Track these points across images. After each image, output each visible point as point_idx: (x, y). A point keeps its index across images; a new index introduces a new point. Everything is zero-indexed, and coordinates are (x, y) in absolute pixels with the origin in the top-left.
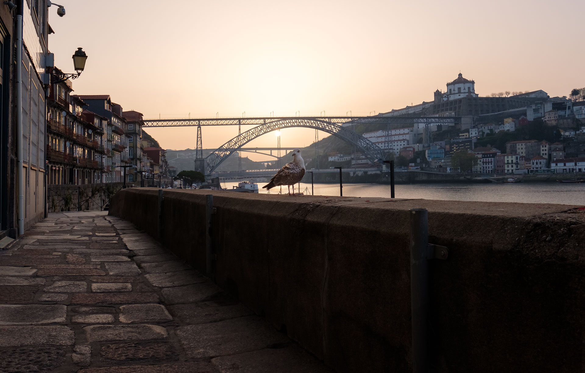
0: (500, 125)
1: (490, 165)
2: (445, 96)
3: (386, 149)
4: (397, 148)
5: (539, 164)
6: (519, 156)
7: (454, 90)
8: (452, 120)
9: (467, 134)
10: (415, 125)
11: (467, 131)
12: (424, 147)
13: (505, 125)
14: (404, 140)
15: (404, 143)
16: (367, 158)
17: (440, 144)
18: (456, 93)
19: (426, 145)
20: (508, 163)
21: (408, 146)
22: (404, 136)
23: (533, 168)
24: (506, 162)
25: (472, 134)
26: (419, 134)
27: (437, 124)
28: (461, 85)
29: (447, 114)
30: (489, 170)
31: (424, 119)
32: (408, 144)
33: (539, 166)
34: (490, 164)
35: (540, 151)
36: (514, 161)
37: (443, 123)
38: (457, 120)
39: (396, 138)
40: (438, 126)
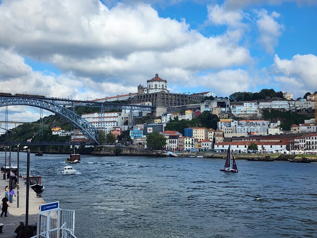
0: (182, 115)
1: (174, 145)
2: (146, 90)
3: (99, 128)
4: (108, 128)
5: (207, 145)
6: (194, 139)
7: (152, 86)
8: (150, 109)
9: (160, 120)
10: (123, 111)
11: (160, 118)
12: (128, 128)
13: (186, 115)
14: (114, 122)
15: (114, 124)
16: (83, 135)
17: (140, 127)
18: (153, 89)
19: (130, 127)
20: (186, 144)
21: (117, 126)
22: (114, 118)
23: (203, 148)
24: (185, 143)
25: (163, 120)
26: (125, 118)
27: (139, 111)
28: (157, 83)
29: (146, 104)
30: (174, 149)
31: (130, 107)
32: (117, 125)
33: (206, 146)
34: (174, 143)
35: (208, 136)
36: (190, 143)
37: (143, 111)
38: (153, 108)
39: (108, 120)
40: (140, 112)
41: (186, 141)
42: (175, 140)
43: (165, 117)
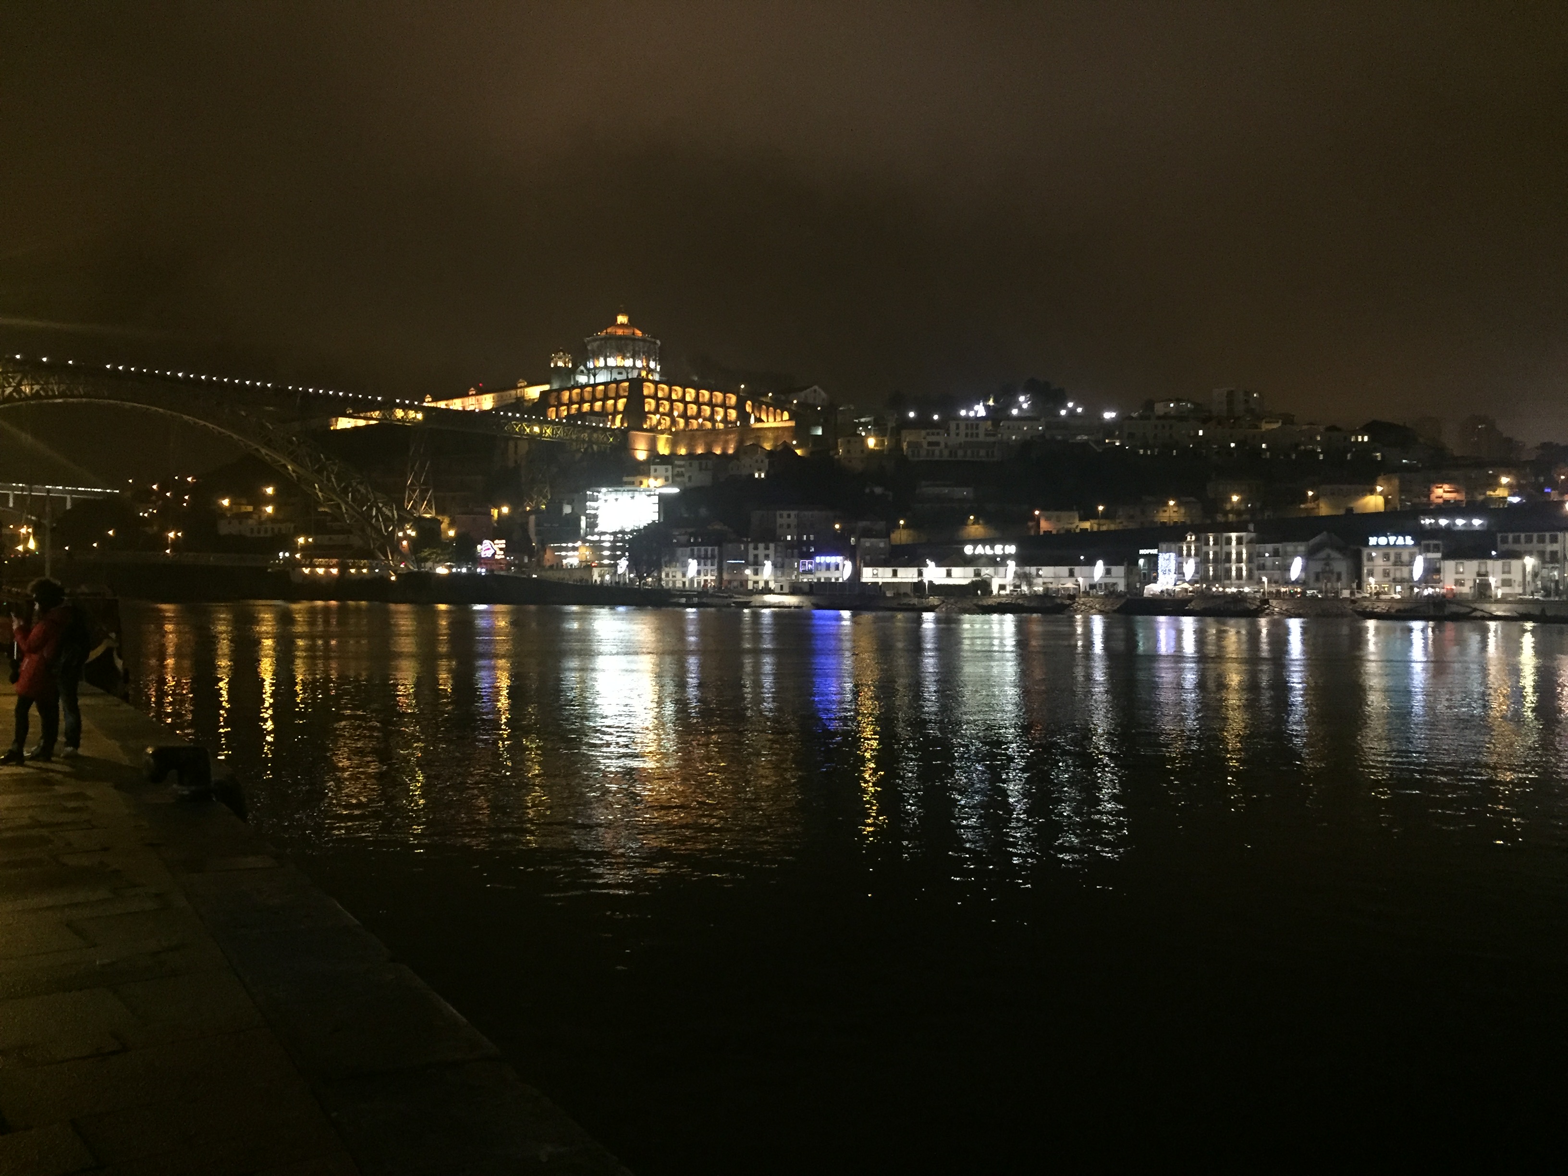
9: (644, 479)
11: (643, 470)
23: (819, 579)
24: (751, 559)
25: (655, 479)
28: (625, 346)
36: (771, 559)
41: (756, 552)
42: (713, 550)
43: (663, 467)
